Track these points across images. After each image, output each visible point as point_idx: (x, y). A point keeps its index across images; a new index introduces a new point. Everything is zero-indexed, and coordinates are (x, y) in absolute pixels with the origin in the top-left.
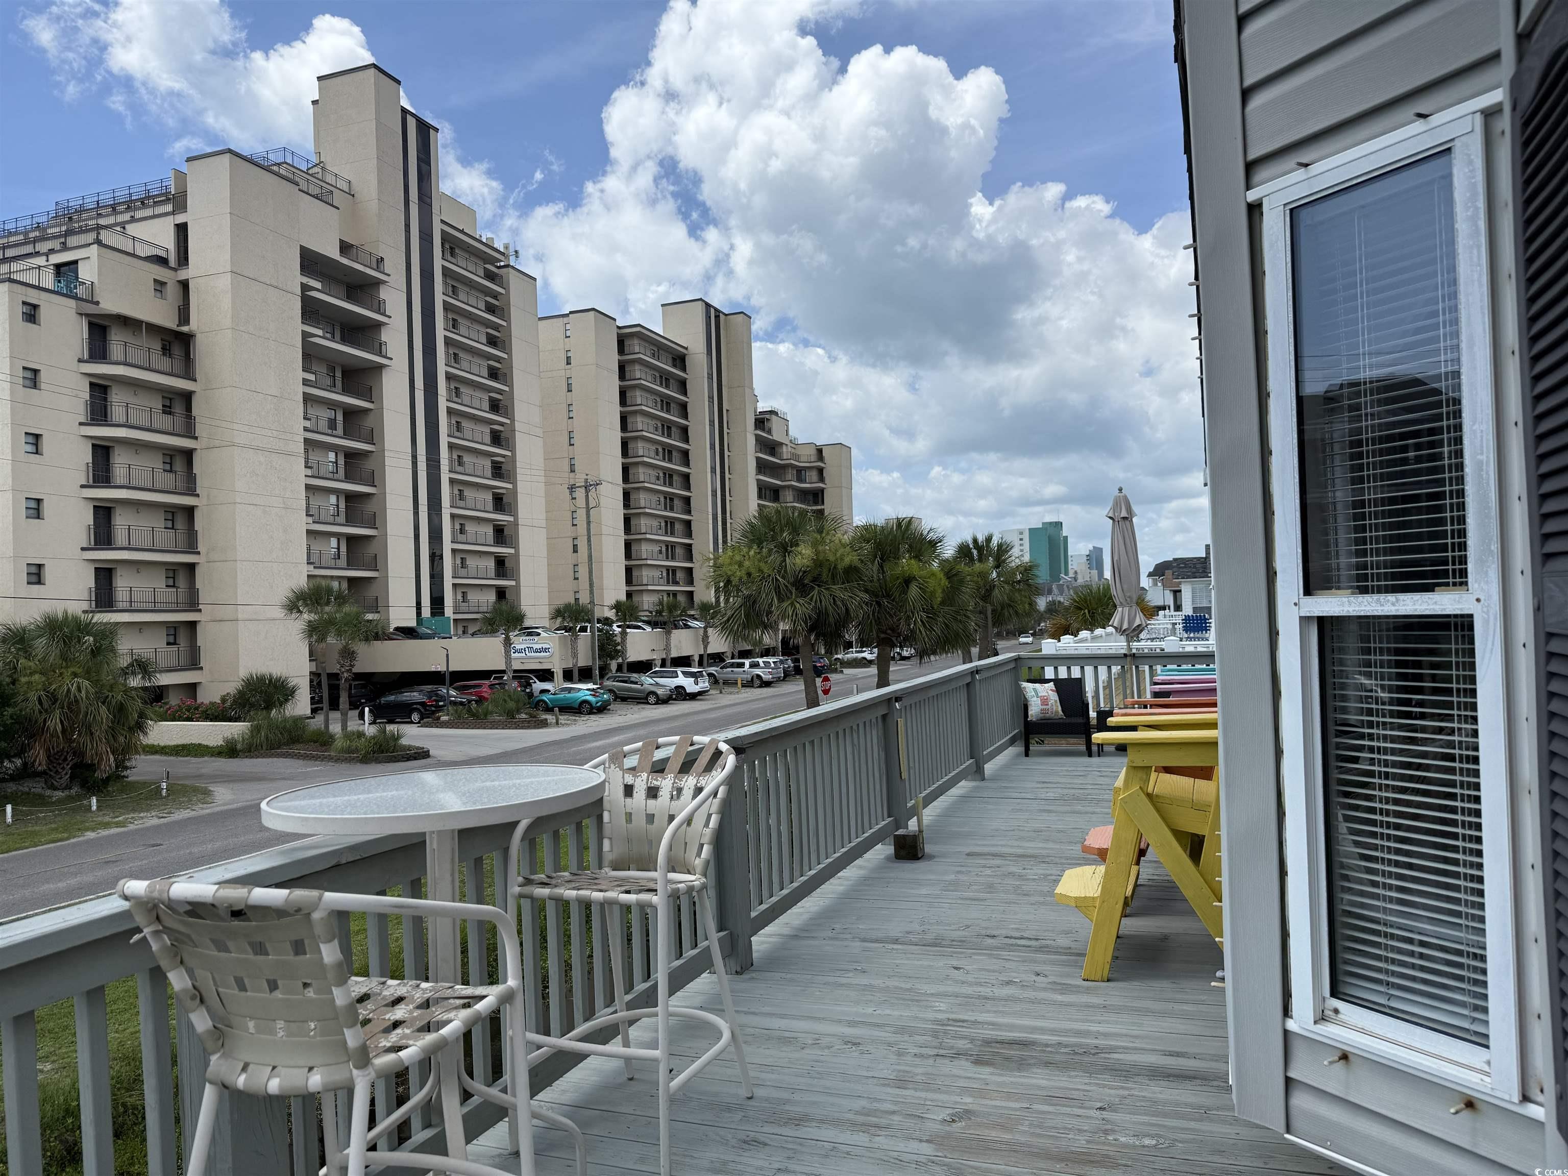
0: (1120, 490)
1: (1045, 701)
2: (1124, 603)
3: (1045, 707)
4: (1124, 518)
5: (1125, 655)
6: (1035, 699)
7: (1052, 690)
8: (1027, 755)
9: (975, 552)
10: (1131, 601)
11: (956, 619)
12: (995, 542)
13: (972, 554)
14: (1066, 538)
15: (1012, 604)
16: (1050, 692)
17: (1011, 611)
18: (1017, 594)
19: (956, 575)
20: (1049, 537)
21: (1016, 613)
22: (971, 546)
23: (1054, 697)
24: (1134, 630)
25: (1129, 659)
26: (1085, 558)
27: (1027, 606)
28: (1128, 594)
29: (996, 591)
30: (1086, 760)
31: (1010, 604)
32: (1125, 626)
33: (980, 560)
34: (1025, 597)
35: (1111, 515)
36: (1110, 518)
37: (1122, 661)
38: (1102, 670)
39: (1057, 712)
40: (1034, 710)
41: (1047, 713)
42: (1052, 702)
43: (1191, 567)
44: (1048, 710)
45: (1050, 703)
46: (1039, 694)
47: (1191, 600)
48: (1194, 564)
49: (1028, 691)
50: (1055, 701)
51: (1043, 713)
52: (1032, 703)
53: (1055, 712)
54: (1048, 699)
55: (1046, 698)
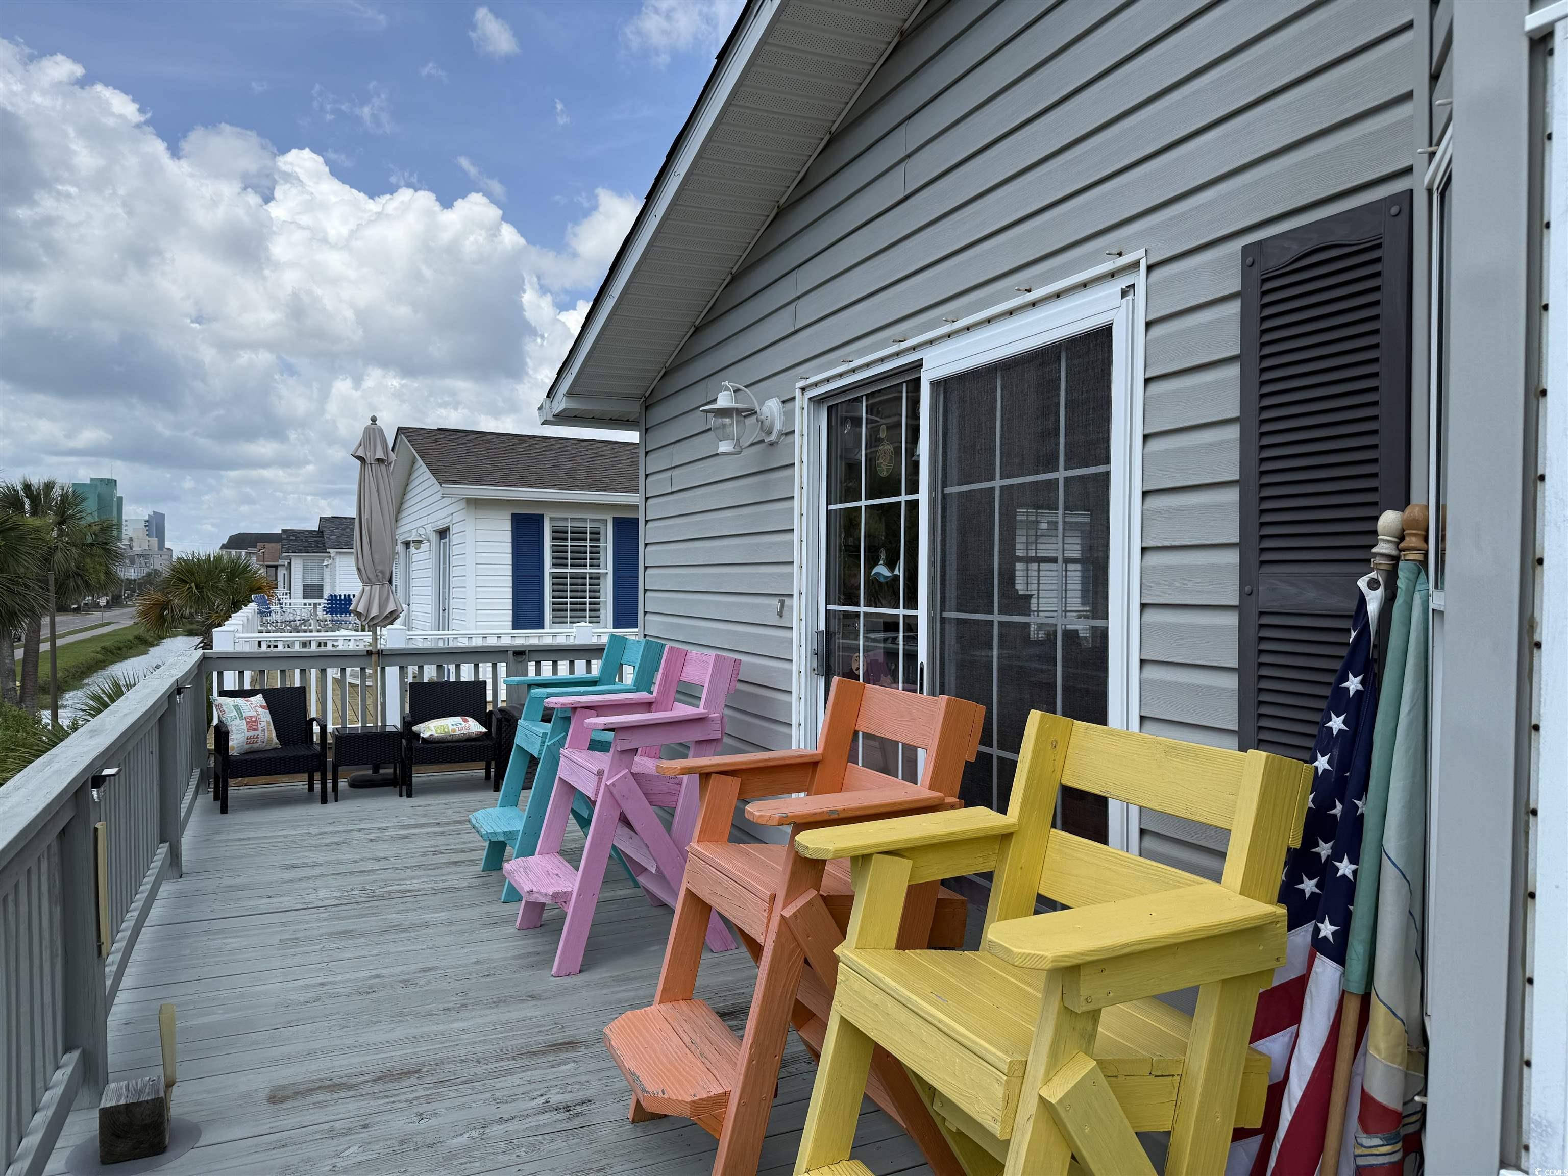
0: (374, 420)
1: (252, 724)
2: (374, 580)
3: (252, 733)
4: (380, 461)
5: (369, 653)
6: (238, 721)
7: (261, 706)
8: (224, 810)
9: (27, 502)
10: (384, 578)
11: (11, 591)
12: (56, 492)
13: (23, 505)
14: (120, 499)
15: (81, 572)
16: (260, 710)
17: (79, 582)
18: (88, 560)
19: (12, 529)
20: (99, 496)
21: (87, 585)
22: (21, 492)
23: (265, 717)
24: (386, 617)
25: (374, 657)
26: (143, 524)
27: (102, 576)
28: (380, 568)
29: (59, 555)
30: (317, 809)
31: (80, 573)
32: (374, 612)
33: (34, 513)
34: (100, 564)
35: (360, 453)
36: (359, 458)
37: (363, 662)
38: (333, 673)
39: (270, 740)
40: (237, 741)
41: (256, 742)
42: (263, 724)
43: (302, 540)
44: (257, 737)
45: (260, 726)
46: (245, 715)
47: (301, 577)
48: (306, 537)
49: (226, 710)
50: (268, 723)
51: (250, 743)
52: (234, 728)
53: (268, 740)
54: (256, 721)
55: (253, 719)
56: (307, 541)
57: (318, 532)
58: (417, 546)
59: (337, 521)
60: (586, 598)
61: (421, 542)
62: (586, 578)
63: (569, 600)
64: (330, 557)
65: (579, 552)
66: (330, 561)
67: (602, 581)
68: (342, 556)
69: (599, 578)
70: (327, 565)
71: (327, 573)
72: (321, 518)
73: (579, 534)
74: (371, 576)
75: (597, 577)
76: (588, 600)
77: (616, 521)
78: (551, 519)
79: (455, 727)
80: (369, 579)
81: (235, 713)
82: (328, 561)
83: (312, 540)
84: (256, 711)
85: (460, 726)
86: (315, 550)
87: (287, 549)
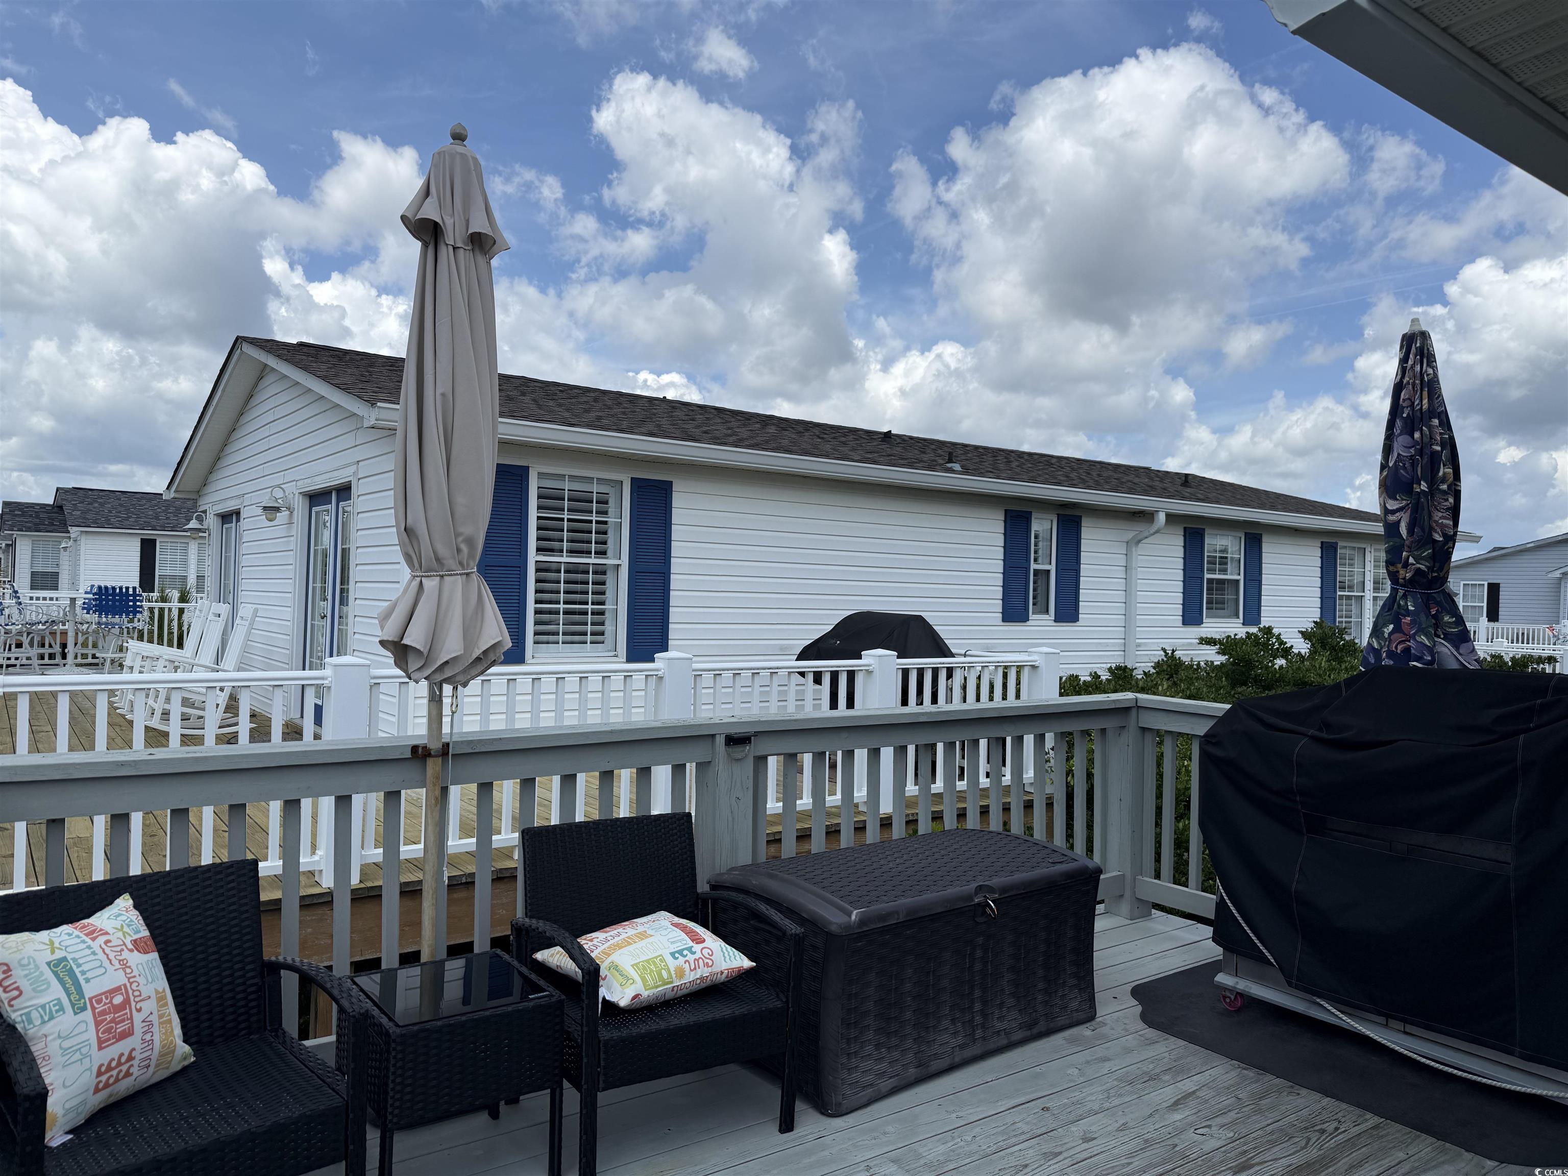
3: (112, 1050)
5: (420, 754)
7: (132, 940)
16: (136, 959)
23: (152, 978)
25: (432, 766)
39: (168, 1050)
40: (68, 1089)
41: (128, 1074)
42: (149, 1006)
43: (31, 516)
44: (130, 1058)
45: (138, 1018)
46: (90, 991)
47: (28, 561)
48: (36, 512)
49: (24, 984)
50: (161, 999)
51: (107, 1085)
52: (54, 1047)
53: (162, 1055)
54: (127, 1002)
55: (118, 1000)
56: (37, 517)
57: (53, 506)
58: (270, 517)
59: (81, 493)
60: (587, 603)
61: (277, 509)
62: (588, 573)
63: (562, 606)
64: (70, 538)
65: (580, 530)
66: (71, 543)
67: (610, 578)
68: (90, 537)
69: (604, 573)
70: (65, 548)
71: (64, 558)
72: (58, 489)
73: (581, 500)
74: (443, 551)
75: (601, 571)
76: (590, 607)
77: (638, 485)
78: (541, 475)
79: (681, 960)
80: (438, 559)
81: (56, 992)
82: (67, 543)
83: (45, 515)
84: (124, 965)
85: (691, 958)
86: (50, 528)
87: (11, 525)
